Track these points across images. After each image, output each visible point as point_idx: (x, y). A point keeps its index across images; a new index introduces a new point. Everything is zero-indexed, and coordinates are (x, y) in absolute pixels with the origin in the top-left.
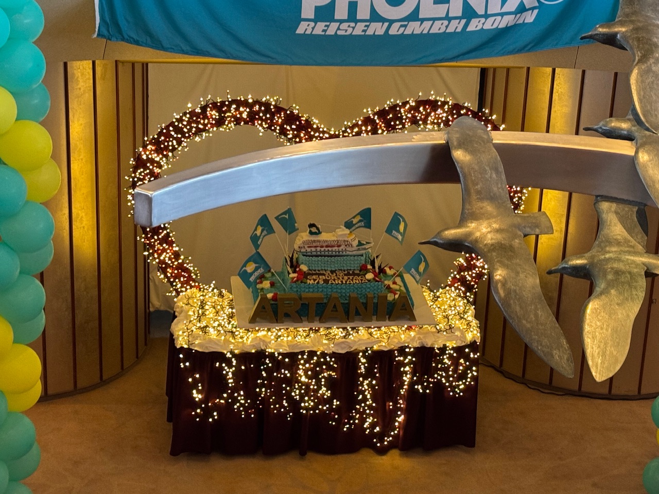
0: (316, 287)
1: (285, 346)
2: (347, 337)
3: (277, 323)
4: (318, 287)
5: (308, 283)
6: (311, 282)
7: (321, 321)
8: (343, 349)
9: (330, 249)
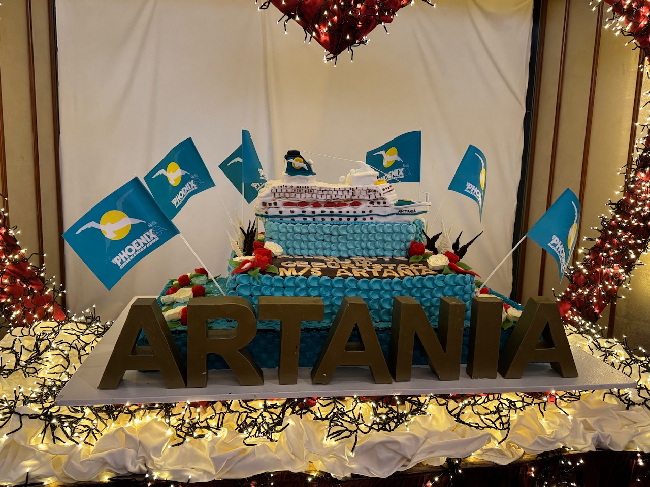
0: (303, 286)
1: (204, 460)
2: (392, 424)
3: (186, 386)
4: (308, 287)
5: (282, 274)
6: (288, 274)
7: (317, 378)
8: (381, 463)
9: (336, 210)
